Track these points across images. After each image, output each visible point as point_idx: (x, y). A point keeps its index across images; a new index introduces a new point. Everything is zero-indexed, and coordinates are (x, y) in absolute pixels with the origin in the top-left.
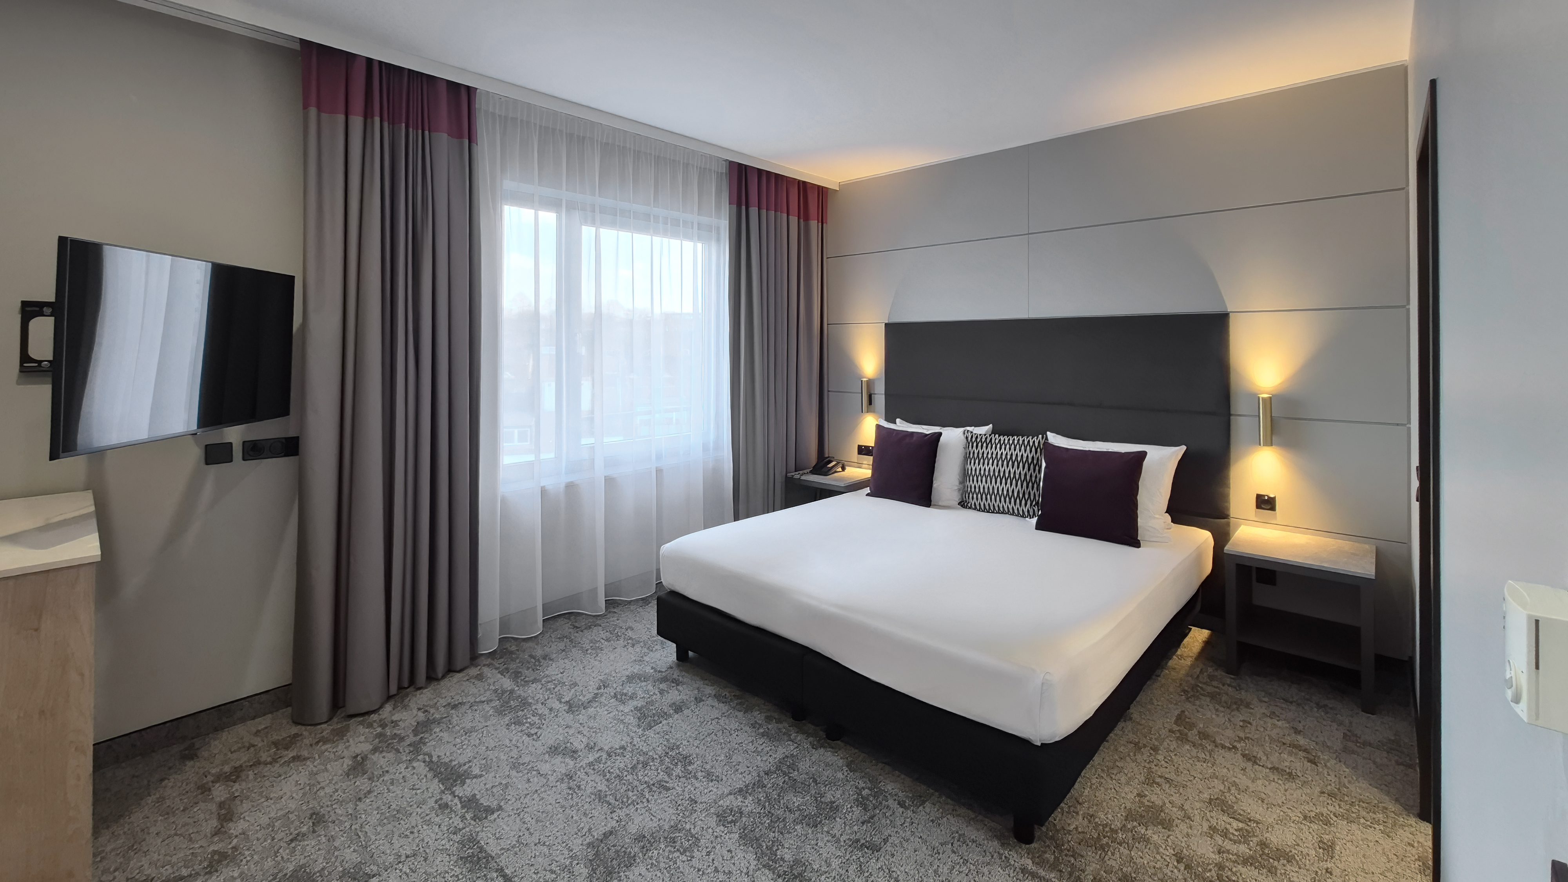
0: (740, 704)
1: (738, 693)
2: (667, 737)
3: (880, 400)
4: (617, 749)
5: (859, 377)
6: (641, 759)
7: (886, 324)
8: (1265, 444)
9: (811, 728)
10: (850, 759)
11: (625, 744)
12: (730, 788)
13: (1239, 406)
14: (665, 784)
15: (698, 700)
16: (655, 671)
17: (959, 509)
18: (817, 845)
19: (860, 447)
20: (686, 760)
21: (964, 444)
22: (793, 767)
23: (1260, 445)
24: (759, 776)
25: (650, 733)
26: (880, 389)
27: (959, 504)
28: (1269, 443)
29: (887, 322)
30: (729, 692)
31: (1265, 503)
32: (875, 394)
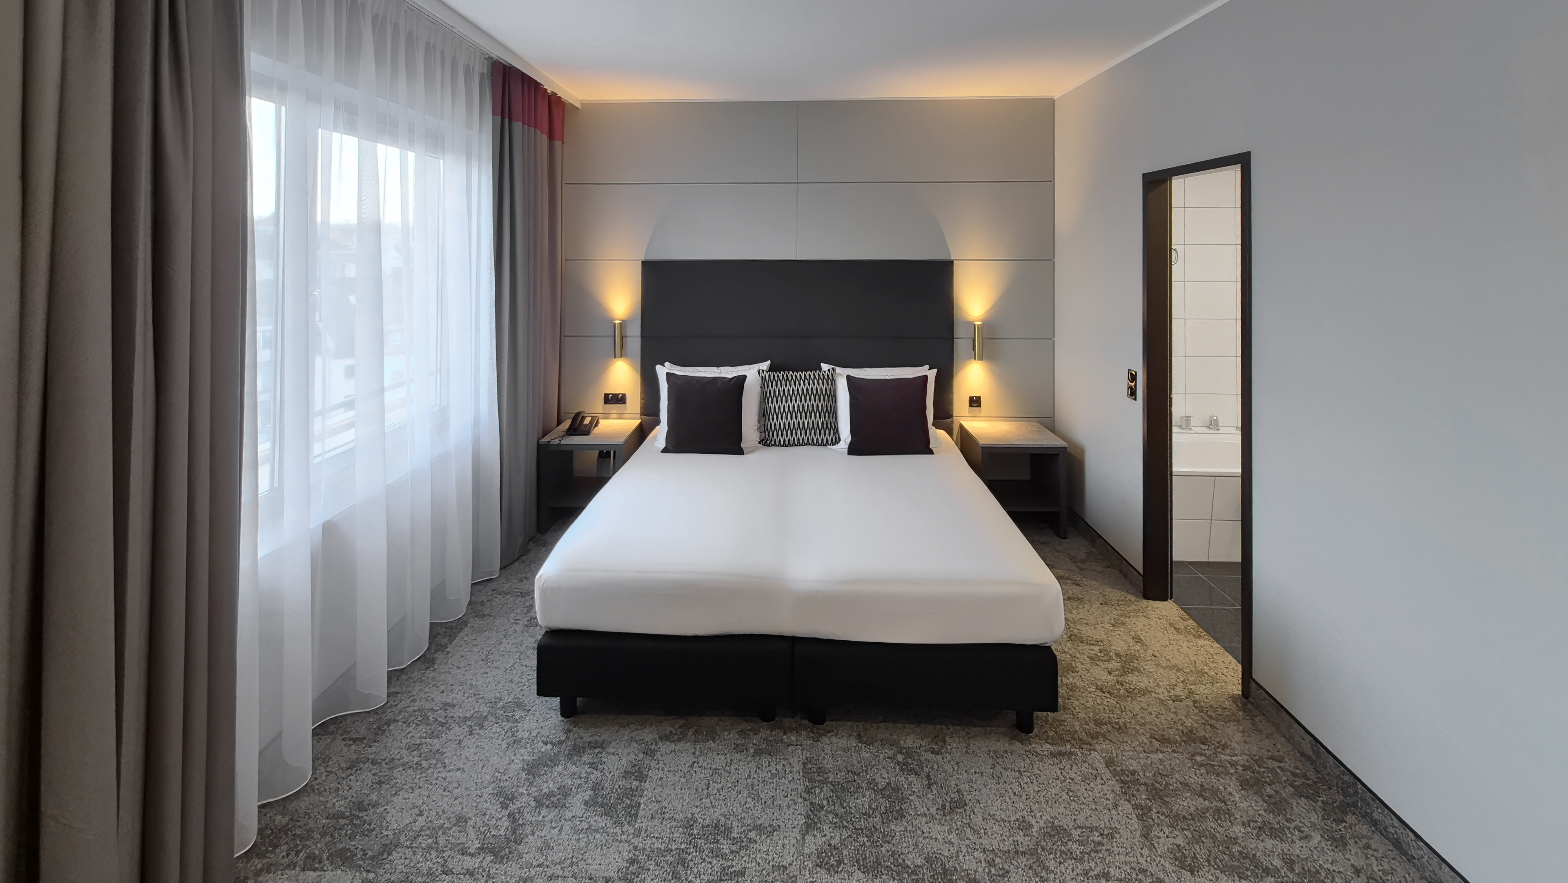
0: (696, 732)
1: (681, 722)
2: (667, 816)
3: (634, 343)
4: (627, 868)
5: (611, 321)
6: (670, 859)
7: (643, 262)
8: (979, 359)
9: (788, 722)
10: (855, 734)
11: (631, 855)
12: (796, 830)
13: (960, 332)
14: (732, 870)
15: (650, 753)
16: (553, 745)
17: (761, 447)
18: (923, 833)
19: (606, 395)
20: (719, 830)
21: (761, 383)
22: (821, 771)
23: (975, 359)
24: (805, 799)
25: (642, 823)
26: (635, 332)
27: (760, 443)
28: (981, 359)
29: (643, 259)
30: (672, 727)
31: (975, 402)
32: (626, 337)
